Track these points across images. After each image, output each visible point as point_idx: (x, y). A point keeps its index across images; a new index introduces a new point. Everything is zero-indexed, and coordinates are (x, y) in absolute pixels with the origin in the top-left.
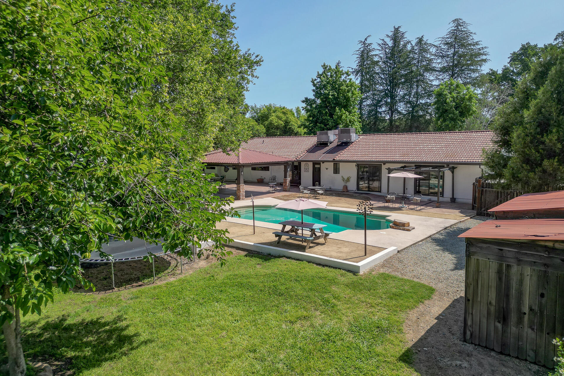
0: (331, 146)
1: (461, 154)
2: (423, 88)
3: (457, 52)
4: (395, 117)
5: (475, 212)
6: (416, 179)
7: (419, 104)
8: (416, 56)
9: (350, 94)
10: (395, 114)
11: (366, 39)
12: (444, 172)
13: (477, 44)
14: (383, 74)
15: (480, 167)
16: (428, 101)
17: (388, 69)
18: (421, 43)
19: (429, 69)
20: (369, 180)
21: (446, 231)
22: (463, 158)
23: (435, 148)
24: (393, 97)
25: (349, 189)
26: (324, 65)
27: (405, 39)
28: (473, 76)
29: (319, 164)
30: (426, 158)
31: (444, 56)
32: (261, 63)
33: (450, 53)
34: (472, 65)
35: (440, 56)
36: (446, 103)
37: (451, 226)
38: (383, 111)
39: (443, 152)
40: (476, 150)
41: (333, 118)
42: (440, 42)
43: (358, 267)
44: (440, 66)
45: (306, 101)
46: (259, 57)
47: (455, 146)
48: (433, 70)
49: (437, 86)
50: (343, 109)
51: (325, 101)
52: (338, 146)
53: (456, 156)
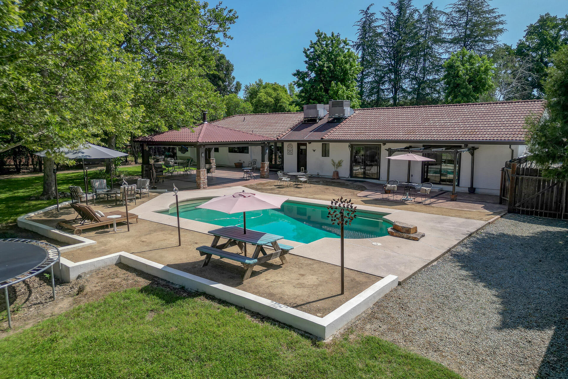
0: (320, 123)
1: (483, 130)
2: (432, 63)
3: (470, 21)
4: (398, 95)
5: (506, 207)
6: (424, 164)
7: (425, 80)
8: (424, 26)
9: (348, 66)
10: (399, 92)
11: (368, 9)
12: (460, 154)
13: (492, 11)
14: (387, 47)
15: (510, 147)
16: (437, 77)
17: (392, 41)
18: (429, 11)
19: (438, 40)
20: (366, 165)
21: (472, 239)
22: (486, 136)
23: (449, 124)
24: (397, 72)
25: (340, 175)
26: (319, 33)
27: (412, 8)
28: (488, 48)
29: (305, 145)
30: (438, 136)
31: (455, 26)
32: (235, 20)
33: (462, 22)
34: (486, 35)
35: (450, 25)
36: (458, 77)
37: (477, 230)
38: (386, 89)
39: (459, 128)
40: (504, 125)
41: (328, 94)
42: (450, 10)
43: (323, 328)
44: (450, 37)
45: (298, 74)
46: (233, 12)
47: (475, 121)
48: (443, 41)
49: (447, 59)
50: (339, 83)
51: (320, 74)
52: (328, 122)
53: (478, 133)
